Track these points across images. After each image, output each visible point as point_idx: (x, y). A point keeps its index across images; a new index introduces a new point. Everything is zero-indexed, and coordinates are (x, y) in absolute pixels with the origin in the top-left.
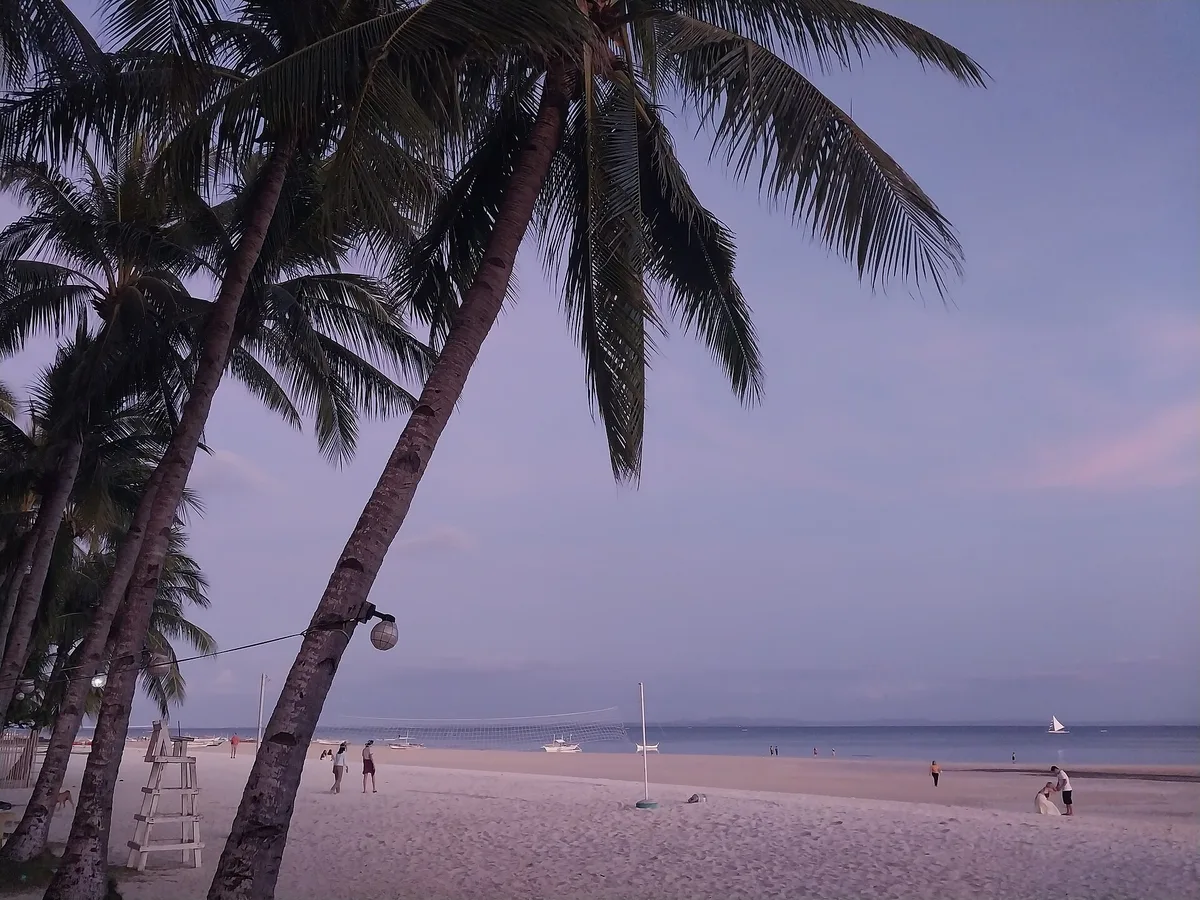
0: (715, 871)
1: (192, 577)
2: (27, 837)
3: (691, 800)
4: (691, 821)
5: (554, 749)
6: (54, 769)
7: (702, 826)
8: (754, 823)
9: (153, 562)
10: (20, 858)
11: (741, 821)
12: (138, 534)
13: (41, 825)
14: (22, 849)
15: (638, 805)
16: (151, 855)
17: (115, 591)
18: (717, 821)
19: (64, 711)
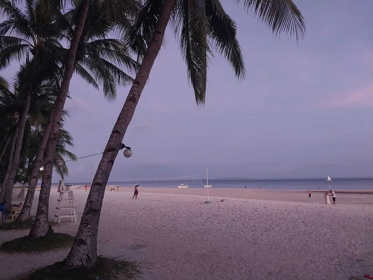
0: (228, 221)
1: (68, 137)
2: (24, 214)
3: (221, 201)
4: (222, 207)
5: (181, 187)
6: (30, 194)
7: (225, 208)
8: (240, 207)
9: (55, 132)
10: (23, 220)
11: (236, 207)
12: (50, 124)
13: (28, 211)
14: (23, 218)
15: (206, 203)
16: (62, 219)
17: (44, 142)
18: (229, 207)
19: (32, 178)
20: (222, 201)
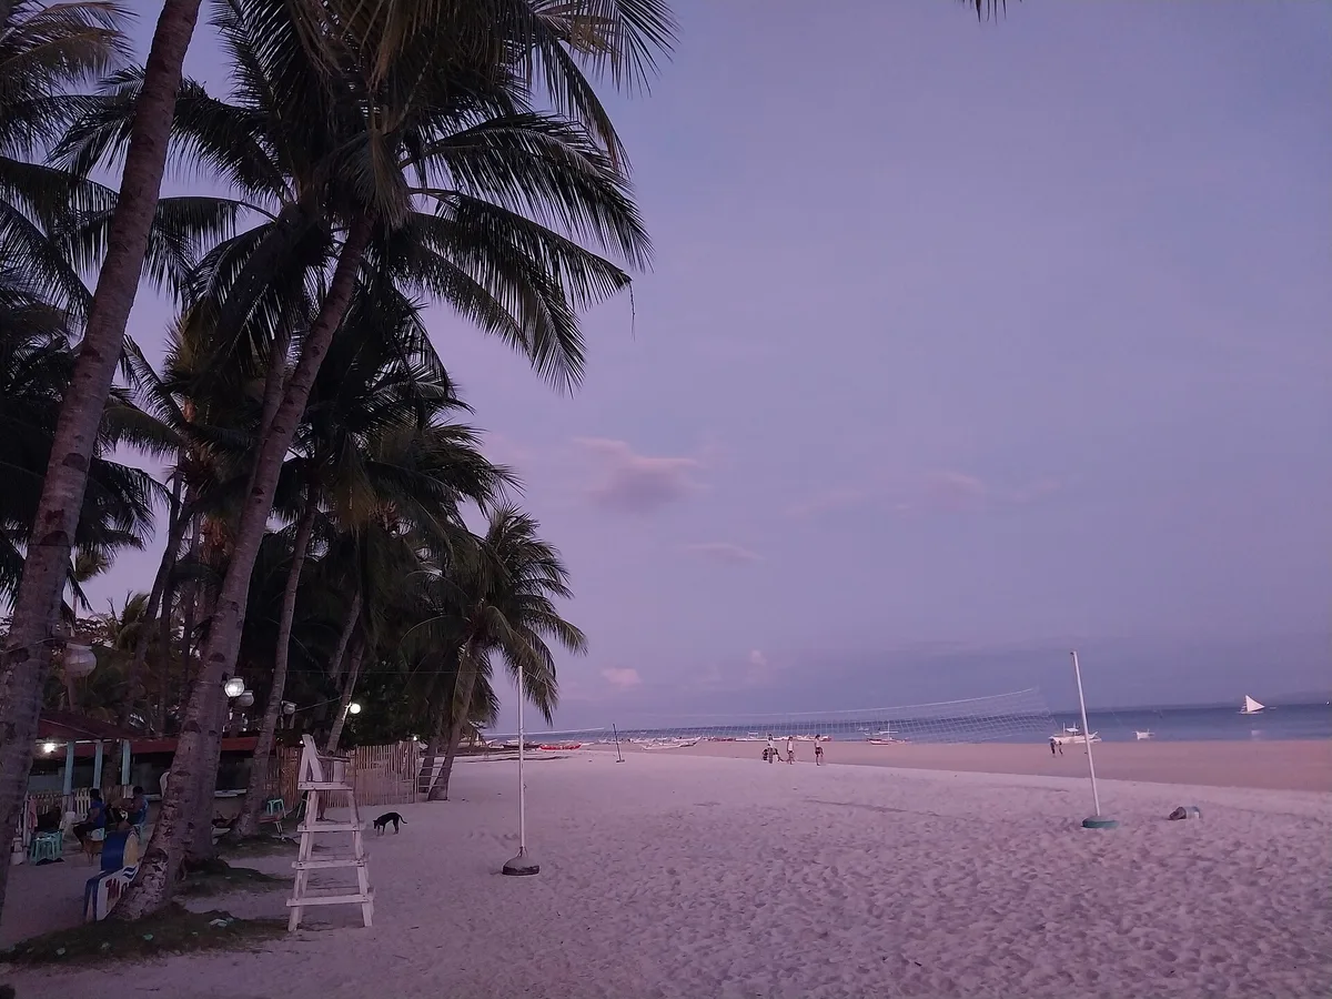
2: (140, 889)
3: (1174, 816)
4: (1156, 853)
6: (173, 802)
7: (1170, 862)
8: (1262, 857)
9: (54, 507)
10: (130, 917)
11: (1242, 852)
12: (260, 497)
13: (159, 874)
14: (131, 905)
15: (1086, 824)
16: (307, 910)
18: (1200, 852)
19: (186, 729)
20: (1178, 815)
